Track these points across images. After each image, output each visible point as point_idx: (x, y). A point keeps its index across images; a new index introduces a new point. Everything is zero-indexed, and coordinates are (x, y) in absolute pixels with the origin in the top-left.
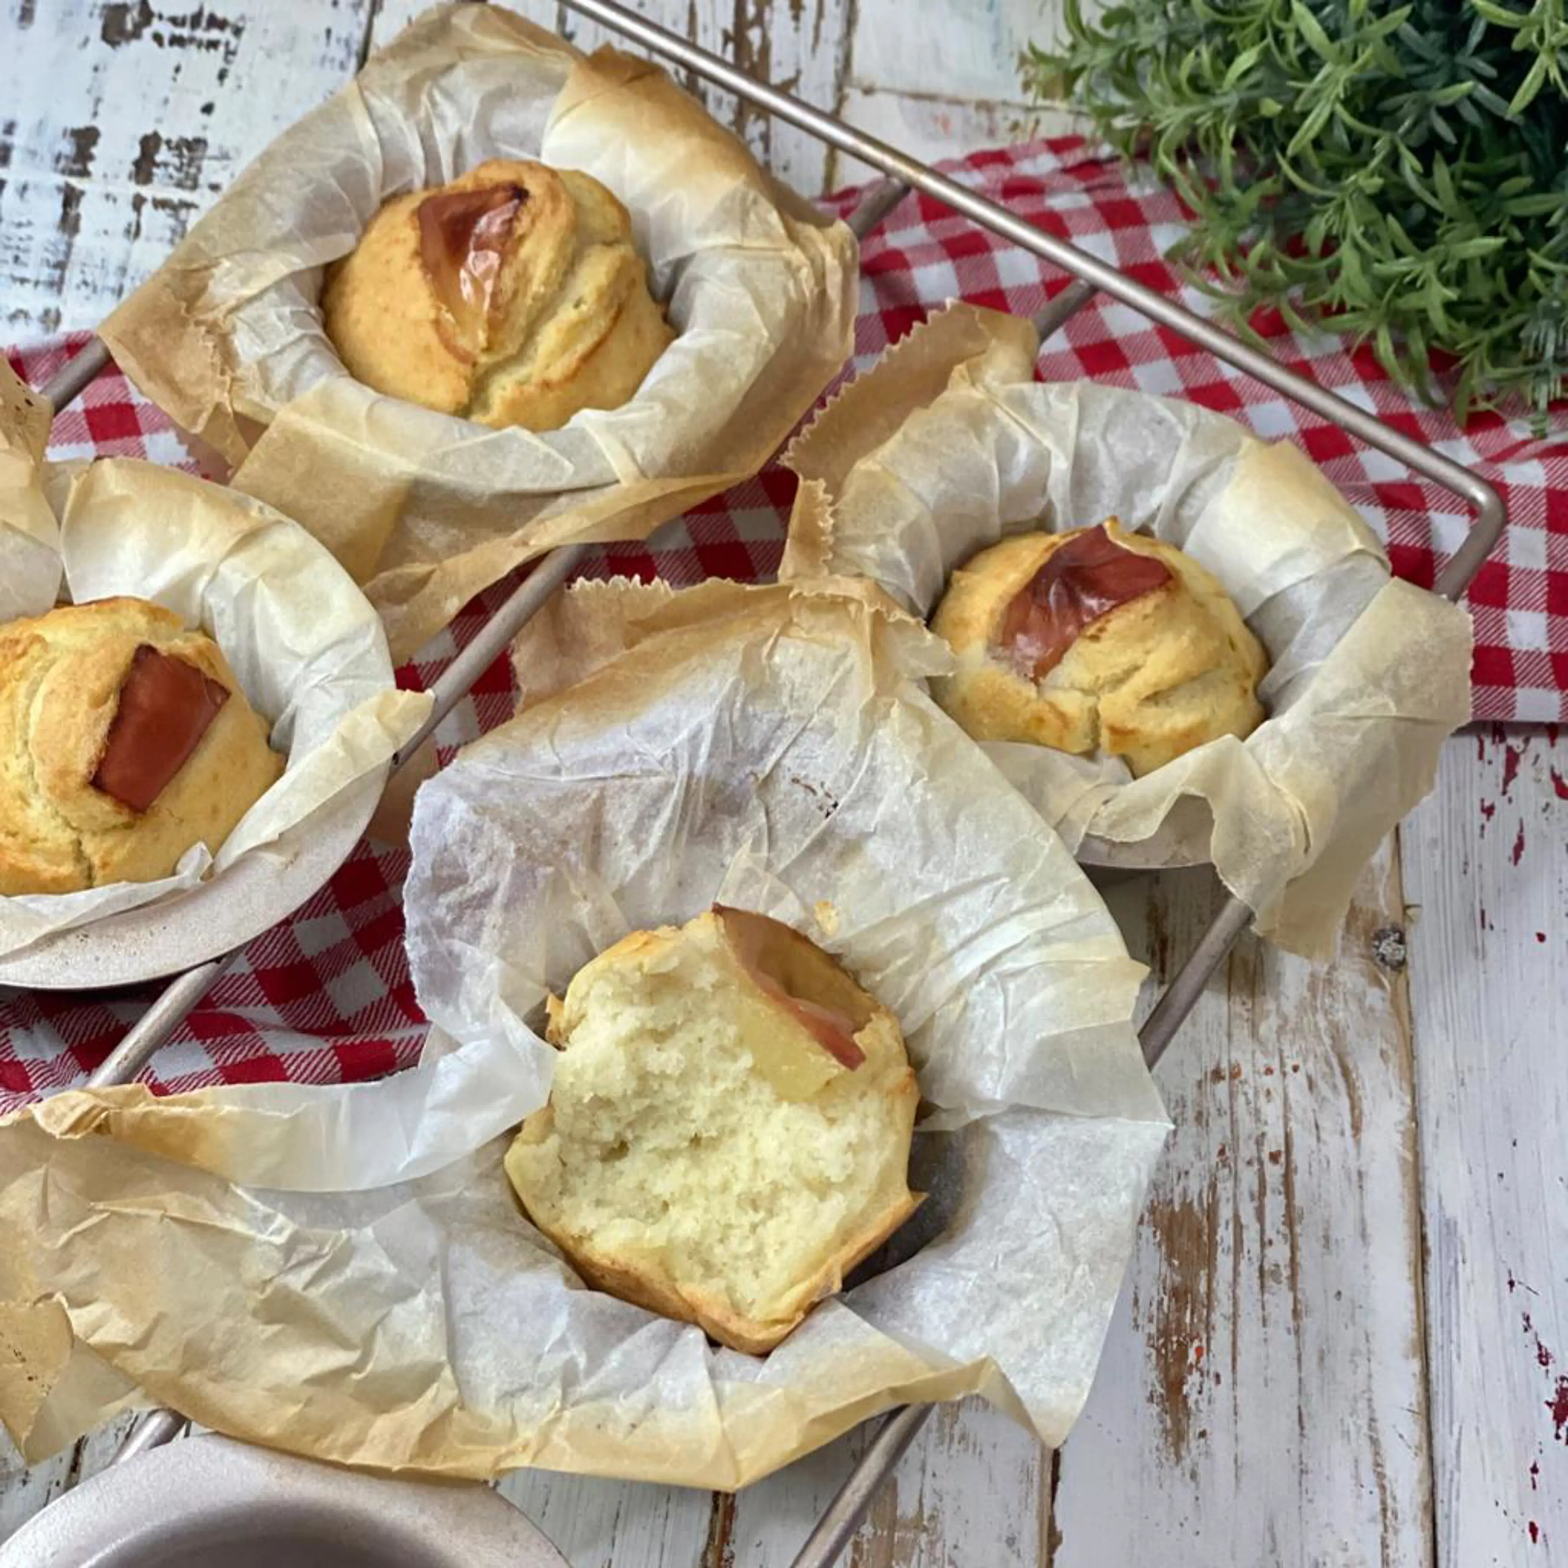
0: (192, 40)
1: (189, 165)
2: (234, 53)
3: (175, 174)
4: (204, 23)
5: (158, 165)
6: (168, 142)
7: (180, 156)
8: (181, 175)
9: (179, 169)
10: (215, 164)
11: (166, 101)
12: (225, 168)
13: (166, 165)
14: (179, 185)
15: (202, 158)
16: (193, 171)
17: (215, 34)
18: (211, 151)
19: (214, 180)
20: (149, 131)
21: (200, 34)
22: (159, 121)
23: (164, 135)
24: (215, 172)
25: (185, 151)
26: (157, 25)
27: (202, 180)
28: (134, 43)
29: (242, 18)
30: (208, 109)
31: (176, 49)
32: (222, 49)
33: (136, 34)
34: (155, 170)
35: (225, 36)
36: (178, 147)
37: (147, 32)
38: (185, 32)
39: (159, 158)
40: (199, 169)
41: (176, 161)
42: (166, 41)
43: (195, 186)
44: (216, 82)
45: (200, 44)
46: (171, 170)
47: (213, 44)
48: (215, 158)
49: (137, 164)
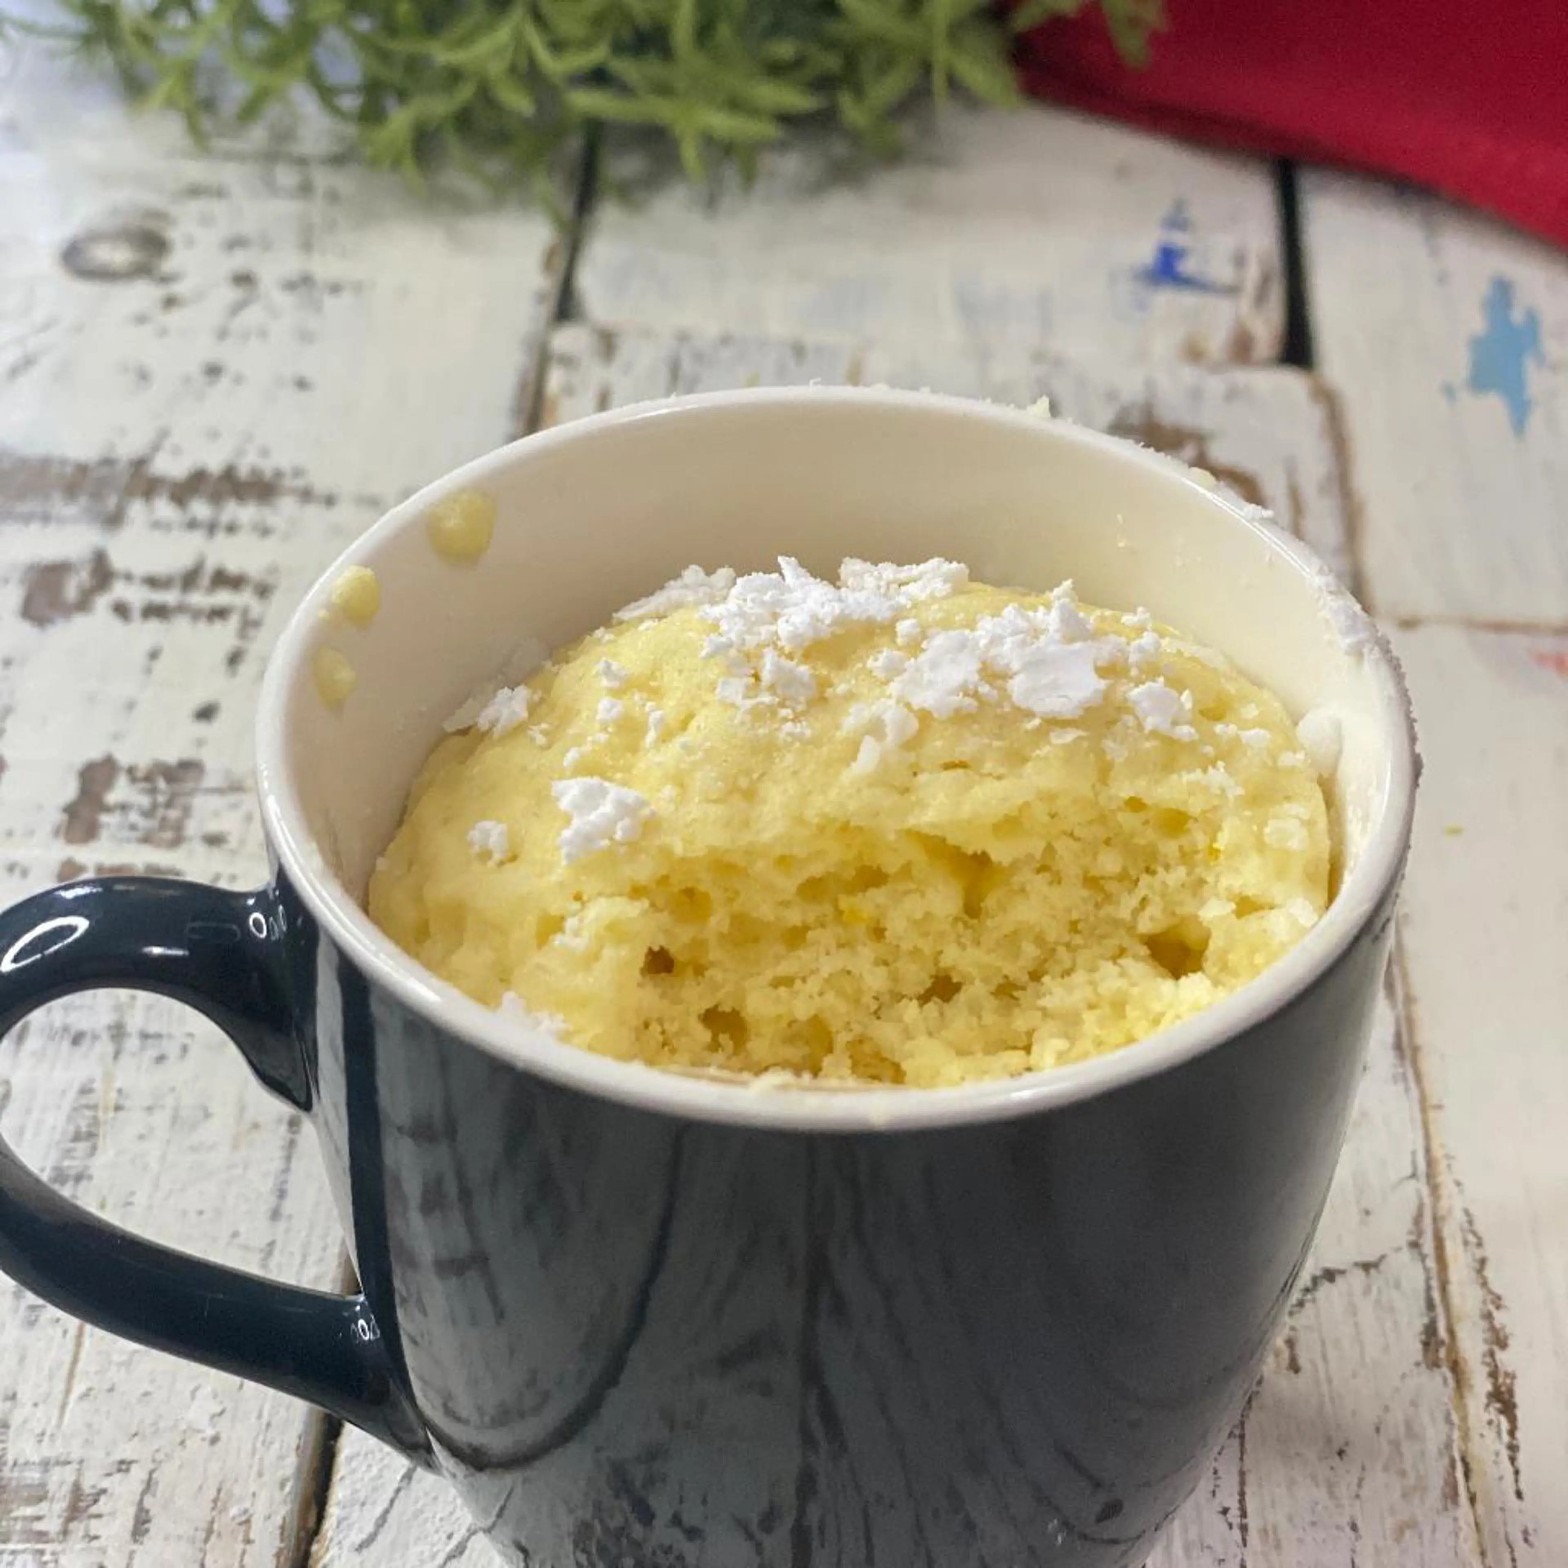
0: (181, 609)
1: (169, 805)
2: (256, 624)
3: (143, 823)
4: (205, 580)
5: (108, 809)
6: (131, 771)
7: (153, 791)
8: (152, 823)
9: (148, 814)
10: (215, 802)
11: (131, 706)
12: (234, 806)
13: (124, 807)
14: (146, 839)
15: (192, 793)
16: (174, 814)
17: (223, 597)
18: (211, 780)
19: (213, 827)
20: (95, 754)
21: (199, 599)
22: (116, 737)
23: (124, 758)
24: (216, 814)
25: (162, 784)
26: (120, 591)
27: (192, 828)
28: (80, 621)
29: (274, 570)
30: (206, 713)
31: (154, 625)
32: (234, 621)
33: (84, 604)
34: (104, 818)
35: (243, 599)
36: (149, 778)
37: (103, 602)
38: (170, 597)
39: (112, 797)
40: (187, 811)
41: (145, 801)
42: (136, 614)
43: (177, 841)
44: (223, 667)
45: (196, 614)
46: (134, 817)
47: (219, 614)
48: (219, 791)
49: (71, 810)
